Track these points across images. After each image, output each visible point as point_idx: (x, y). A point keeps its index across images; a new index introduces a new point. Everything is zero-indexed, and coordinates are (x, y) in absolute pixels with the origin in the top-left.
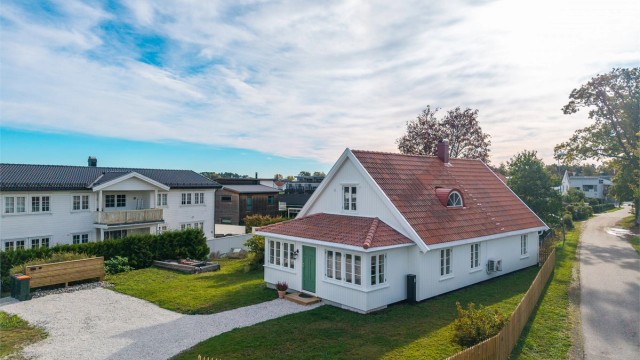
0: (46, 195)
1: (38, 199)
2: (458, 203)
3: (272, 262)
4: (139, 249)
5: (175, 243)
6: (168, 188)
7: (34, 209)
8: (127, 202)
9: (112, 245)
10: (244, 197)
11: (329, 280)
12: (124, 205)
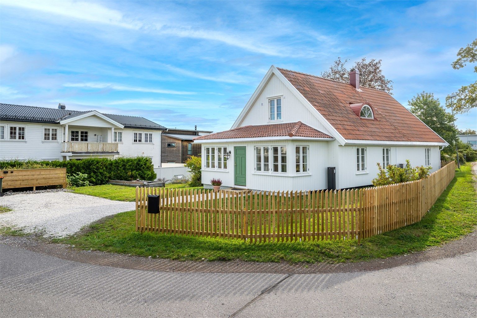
0: (22, 126)
1: (15, 128)
2: (370, 115)
3: (208, 166)
4: (97, 169)
5: (127, 167)
6: (122, 127)
7: (11, 137)
8: (89, 138)
9: (74, 164)
10: (185, 143)
11: (259, 173)
12: (86, 140)
